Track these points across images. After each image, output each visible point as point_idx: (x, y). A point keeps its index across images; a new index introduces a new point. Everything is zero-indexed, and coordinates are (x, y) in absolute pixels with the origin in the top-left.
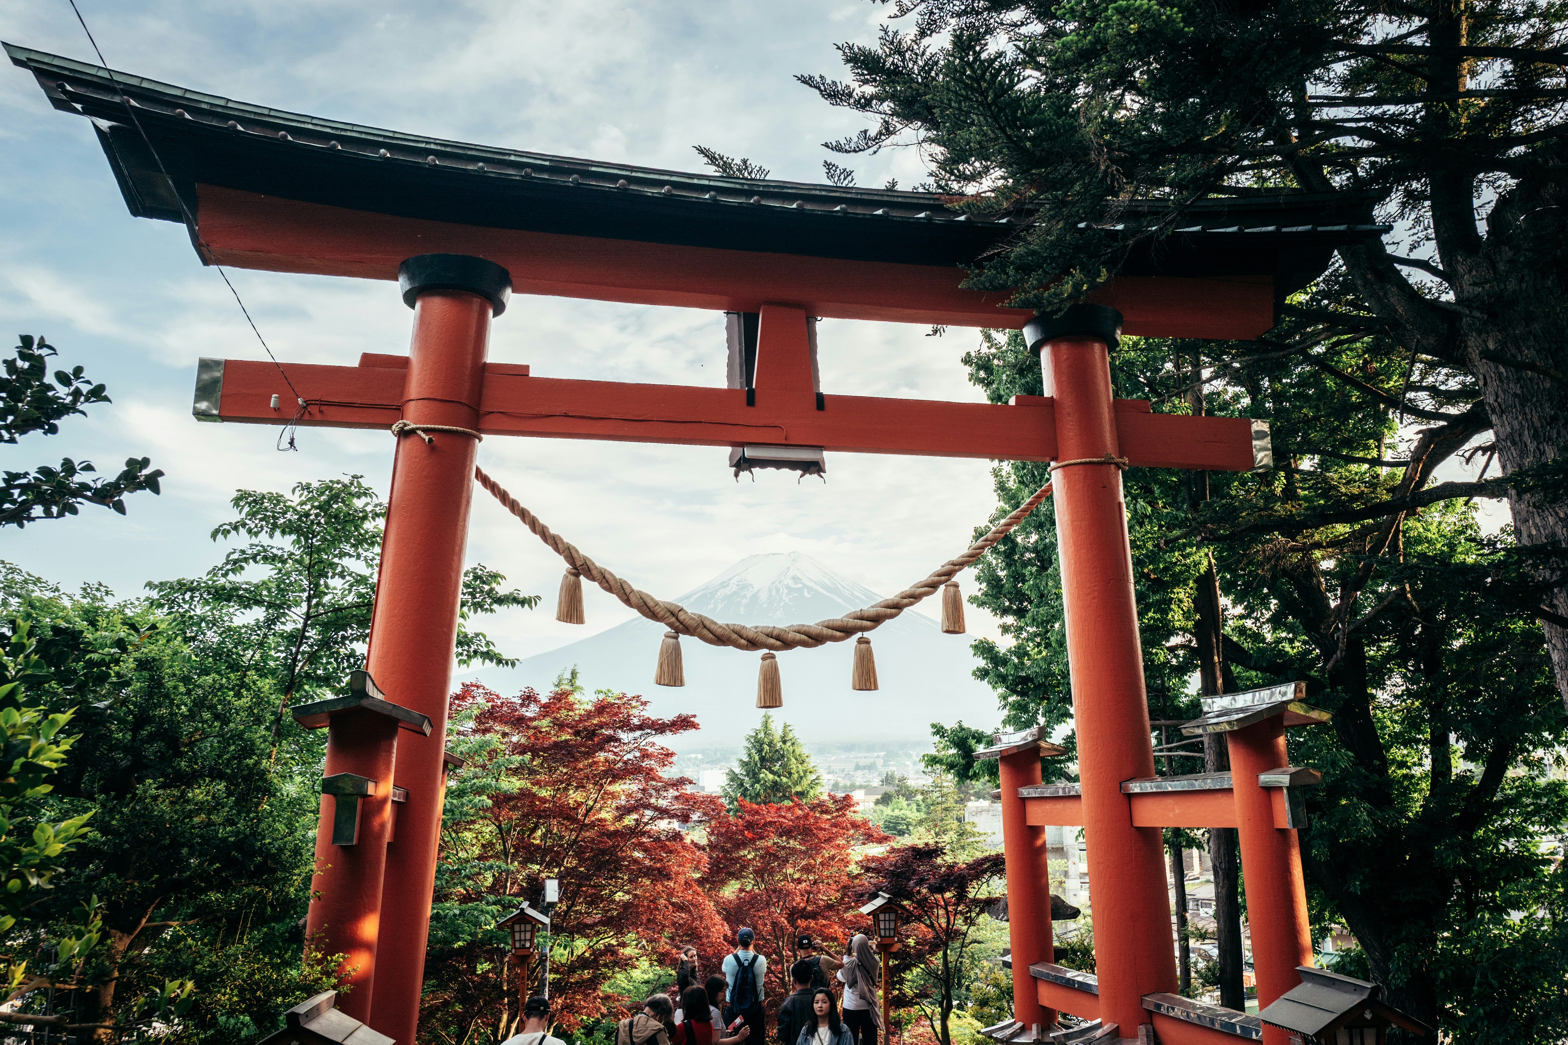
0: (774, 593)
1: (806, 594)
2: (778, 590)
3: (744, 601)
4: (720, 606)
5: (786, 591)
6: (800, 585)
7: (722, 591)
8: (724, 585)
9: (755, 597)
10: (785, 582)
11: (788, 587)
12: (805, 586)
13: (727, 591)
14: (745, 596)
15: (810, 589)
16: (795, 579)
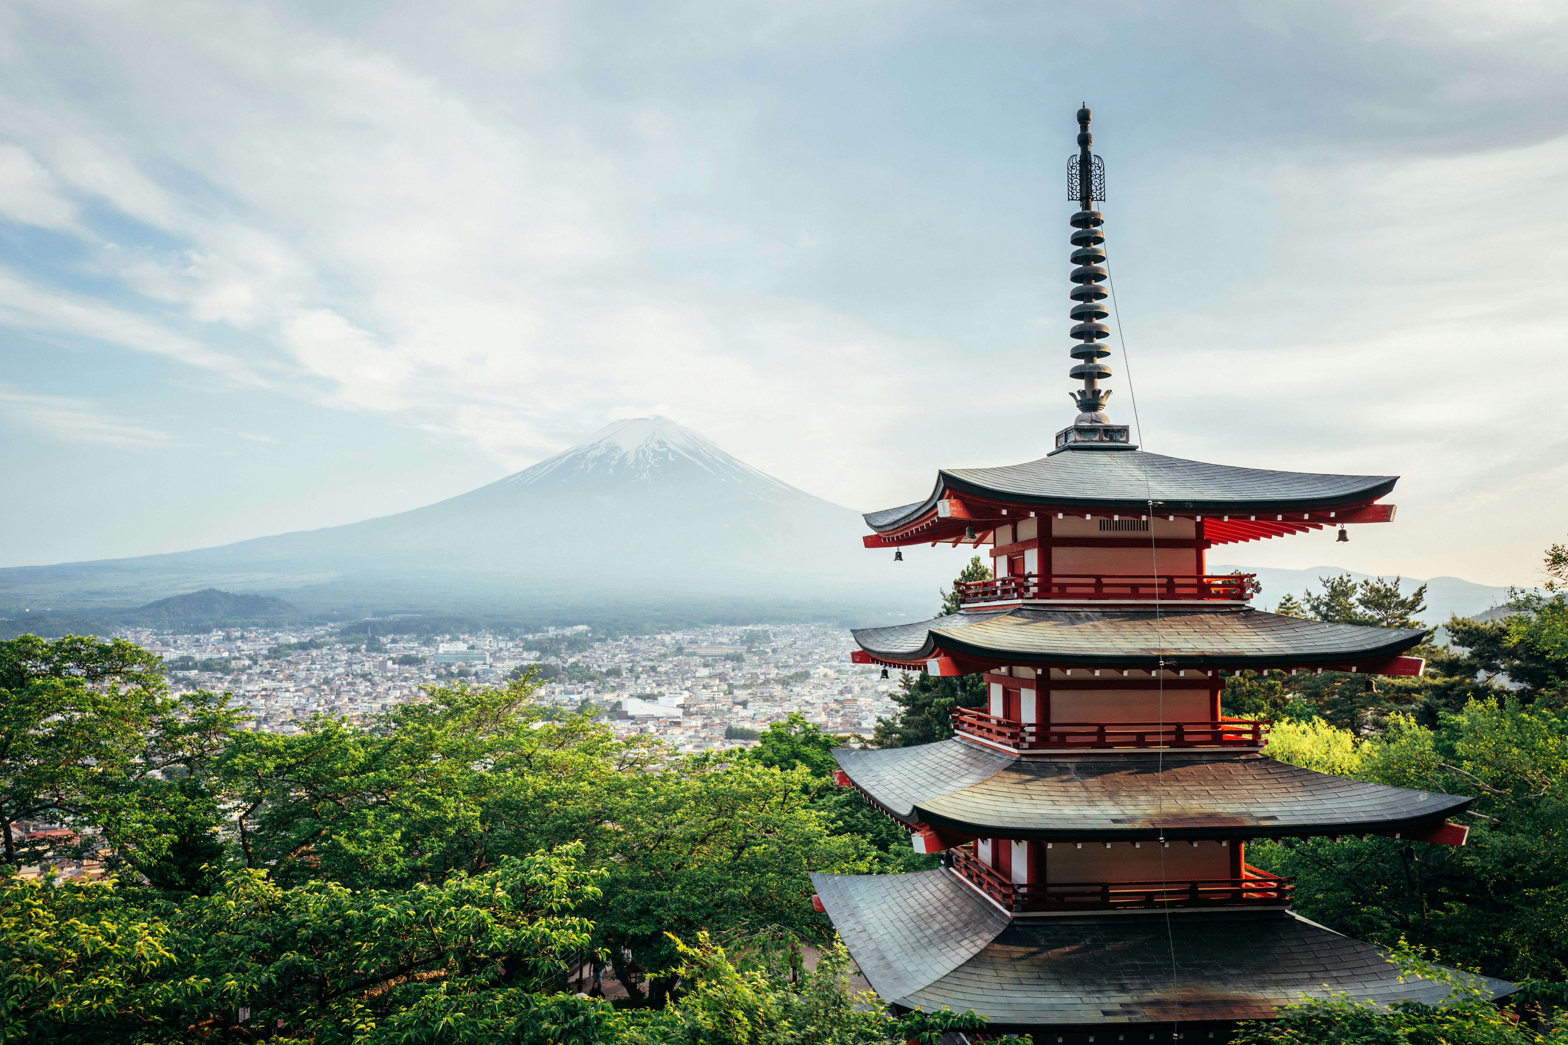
0: (640, 455)
1: (670, 457)
2: (644, 453)
3: (613, 463)
4: (590, 467)
5: (652, 454)
6: (665, 449)
7: (592, 452)
8: (594, 447)
9: (623, 459)
10: (651, 446)
11: (653, 451)
12: (669, 450)
13: (597, 453)
14: (613, 458)
15: (674, 453)
16: (661, 443)
